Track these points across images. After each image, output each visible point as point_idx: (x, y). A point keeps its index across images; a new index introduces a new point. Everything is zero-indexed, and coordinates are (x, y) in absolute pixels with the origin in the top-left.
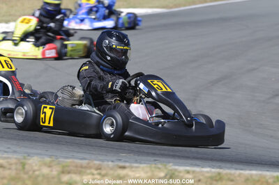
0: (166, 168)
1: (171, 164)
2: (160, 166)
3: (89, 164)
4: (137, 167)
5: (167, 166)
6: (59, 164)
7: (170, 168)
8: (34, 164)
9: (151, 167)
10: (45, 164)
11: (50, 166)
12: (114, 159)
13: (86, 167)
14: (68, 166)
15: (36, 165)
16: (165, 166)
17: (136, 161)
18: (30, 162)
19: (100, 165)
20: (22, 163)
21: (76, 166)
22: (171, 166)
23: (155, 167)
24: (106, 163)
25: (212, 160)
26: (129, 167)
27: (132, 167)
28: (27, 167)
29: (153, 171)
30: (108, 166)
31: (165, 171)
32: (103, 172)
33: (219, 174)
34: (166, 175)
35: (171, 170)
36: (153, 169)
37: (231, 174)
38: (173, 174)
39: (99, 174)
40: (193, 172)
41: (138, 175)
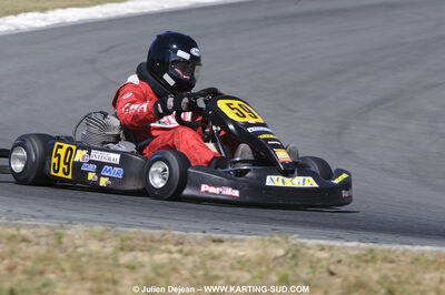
0: (288, 242)
1: (295, 236)
2: (277, 238)
3: (164, 235)
5: (289, 239)
6: (116, 236)
7: (294, 242)
8: (77, 237)
9: (262, 240)
10: (95, 236)
11: (102, 240)
12: (207, 227)
13: (159, 241)
14: (130, 239)
15: (80, 237)
16: (287, 238)
17: (242, 232)
18: (69, 232)
19: (181, 237)
20: (56, 234)
21: (144, 240)
22: (296, 239)
23: (269, 240)
24: (191, 234)
25: (364, 229)
26: (228, 240)
27: (233, 241)
28: (65, 240)
29: (266, 246)
30: (195, 238)
31: (286, 246)
32: (187, 249)
33: (371, 251)
34: (287, 253)
35: (295, 245)
36: (267, 243)
37: (389, 251)
38: (298, 251)
39: (180, 252)
40: (331, 248)
41: (242, 253)
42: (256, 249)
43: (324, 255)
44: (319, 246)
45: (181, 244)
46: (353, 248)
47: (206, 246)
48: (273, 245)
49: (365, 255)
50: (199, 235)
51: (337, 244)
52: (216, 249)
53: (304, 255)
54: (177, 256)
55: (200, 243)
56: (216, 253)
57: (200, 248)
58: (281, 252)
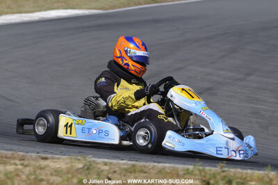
0: (85, 160)
1: (90, 156)
2: (80, 158)
3: (13, 155)
4: (59, 158)
5: (87, 158)
7: (89, 160)
9: (71, 159)
13: (10, 158)
16: (85, 157)
19: (23, 156)
21: (2, 157)
22: (90, 158)
23: (75, 159)
24: (30, 154)
26: (50, 158)
27: (53, 158)
29: (72, 163)
30: (31, 156)
31: (84, 162)
32: (26, 163)
33: (134, 166)
34: (84, 167)
35: (90, 162)
36: (73, 160)
37: (144, 166)
38: (91, 165)
39: (22, 164)
40: (111, 164)
41: (58, 166)
42: (67, 163)
43: (106, 168)
44: (104, 162)
45: (23, 160)
46: (124, 164)
47: (38, 161)
48: (77, 161)
49: (130, 168)
50: (34, 155)
51: (115, 161)
52: (43, 163)
53: (94, 168)
54: (20, 167)
55: (34, 160)
56: (43, 166)
57: (34, 162)
58: (80, 166)
